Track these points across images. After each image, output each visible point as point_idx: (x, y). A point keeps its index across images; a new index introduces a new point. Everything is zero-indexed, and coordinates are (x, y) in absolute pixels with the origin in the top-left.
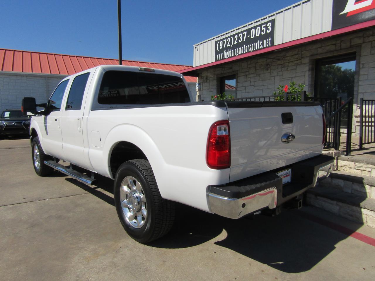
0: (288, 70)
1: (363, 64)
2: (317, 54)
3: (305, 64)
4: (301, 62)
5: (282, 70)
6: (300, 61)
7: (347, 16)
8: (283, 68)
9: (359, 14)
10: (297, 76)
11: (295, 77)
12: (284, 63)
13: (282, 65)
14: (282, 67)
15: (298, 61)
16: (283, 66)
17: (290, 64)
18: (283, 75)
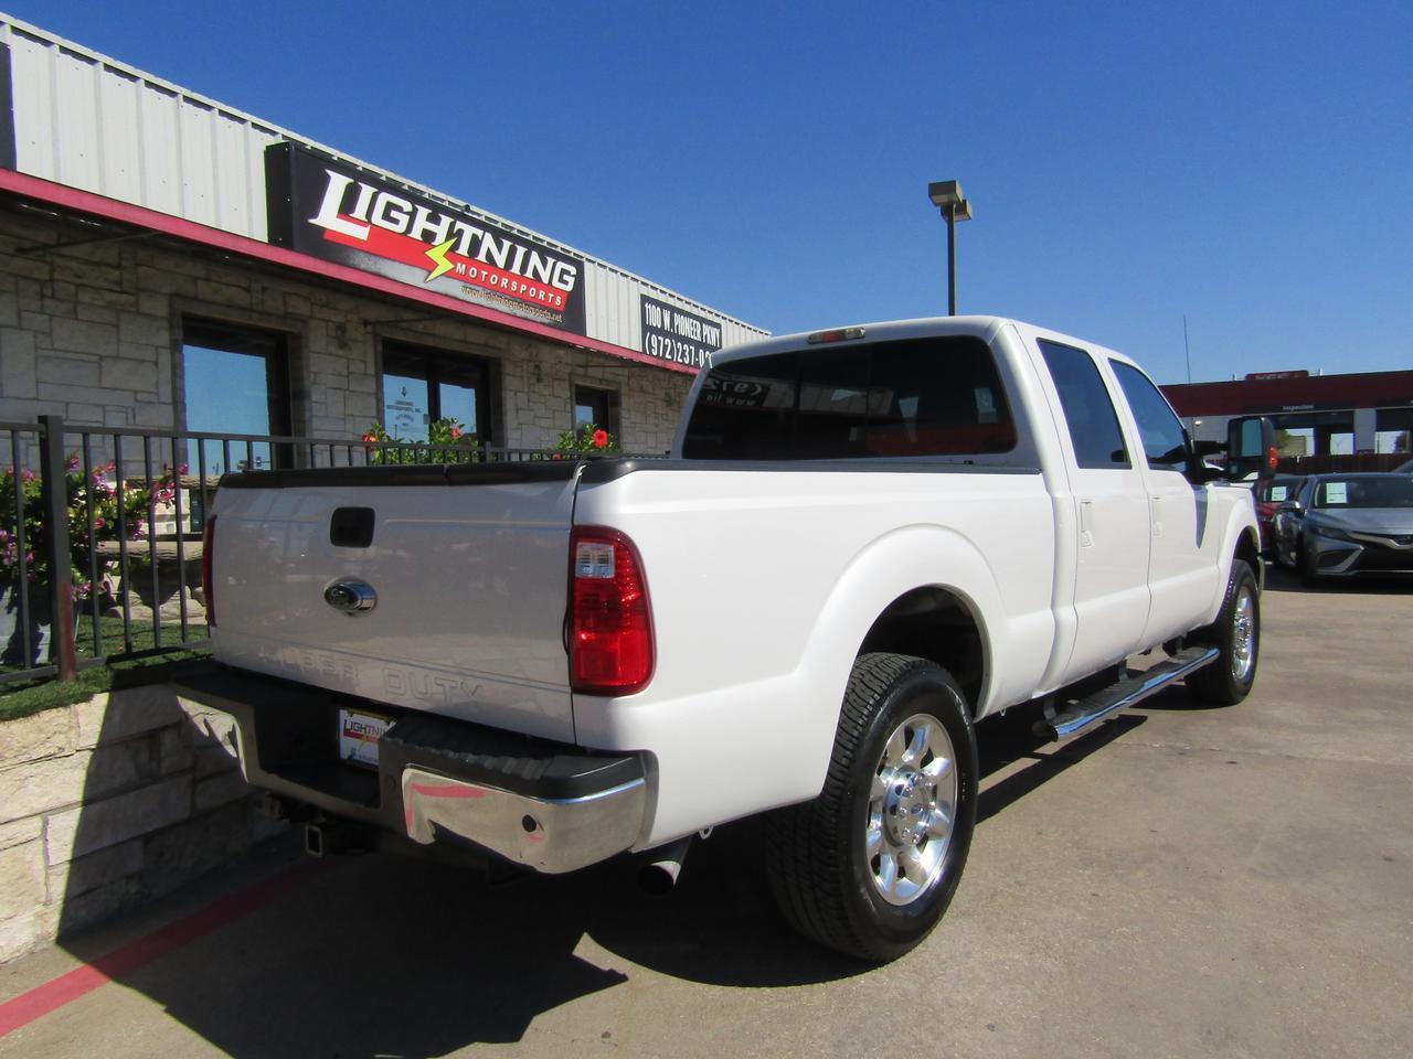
0: (76, 319)
1: (315, 373)
2: (195, 298)
3: (151, 317)
4: (137, 304)
5: (42, 307)
6: (132, 298)
7: (326, 237)
8: (48, 302)
9: (347, 247)
10: (124, 359)
11: (117, 358)
12: (52, 280)
13: (42, 283)
14: (42, 296)
15: (124, 298)
16: (48, 292)
17: (85, 297)
18: (50, 334)
